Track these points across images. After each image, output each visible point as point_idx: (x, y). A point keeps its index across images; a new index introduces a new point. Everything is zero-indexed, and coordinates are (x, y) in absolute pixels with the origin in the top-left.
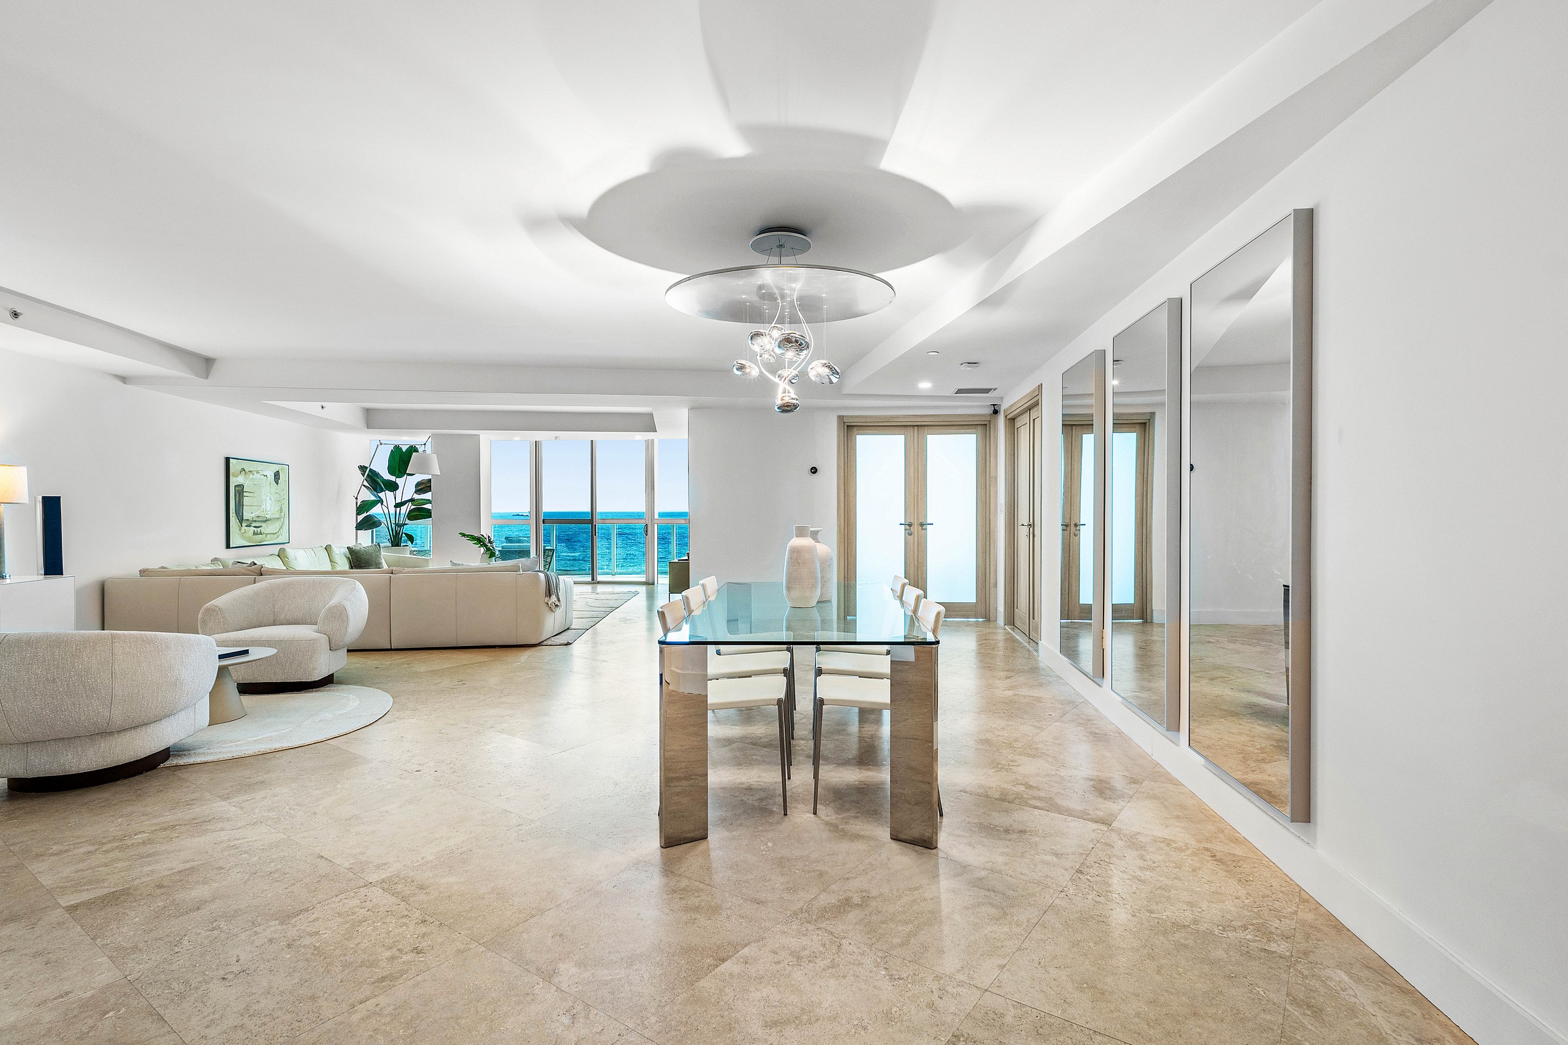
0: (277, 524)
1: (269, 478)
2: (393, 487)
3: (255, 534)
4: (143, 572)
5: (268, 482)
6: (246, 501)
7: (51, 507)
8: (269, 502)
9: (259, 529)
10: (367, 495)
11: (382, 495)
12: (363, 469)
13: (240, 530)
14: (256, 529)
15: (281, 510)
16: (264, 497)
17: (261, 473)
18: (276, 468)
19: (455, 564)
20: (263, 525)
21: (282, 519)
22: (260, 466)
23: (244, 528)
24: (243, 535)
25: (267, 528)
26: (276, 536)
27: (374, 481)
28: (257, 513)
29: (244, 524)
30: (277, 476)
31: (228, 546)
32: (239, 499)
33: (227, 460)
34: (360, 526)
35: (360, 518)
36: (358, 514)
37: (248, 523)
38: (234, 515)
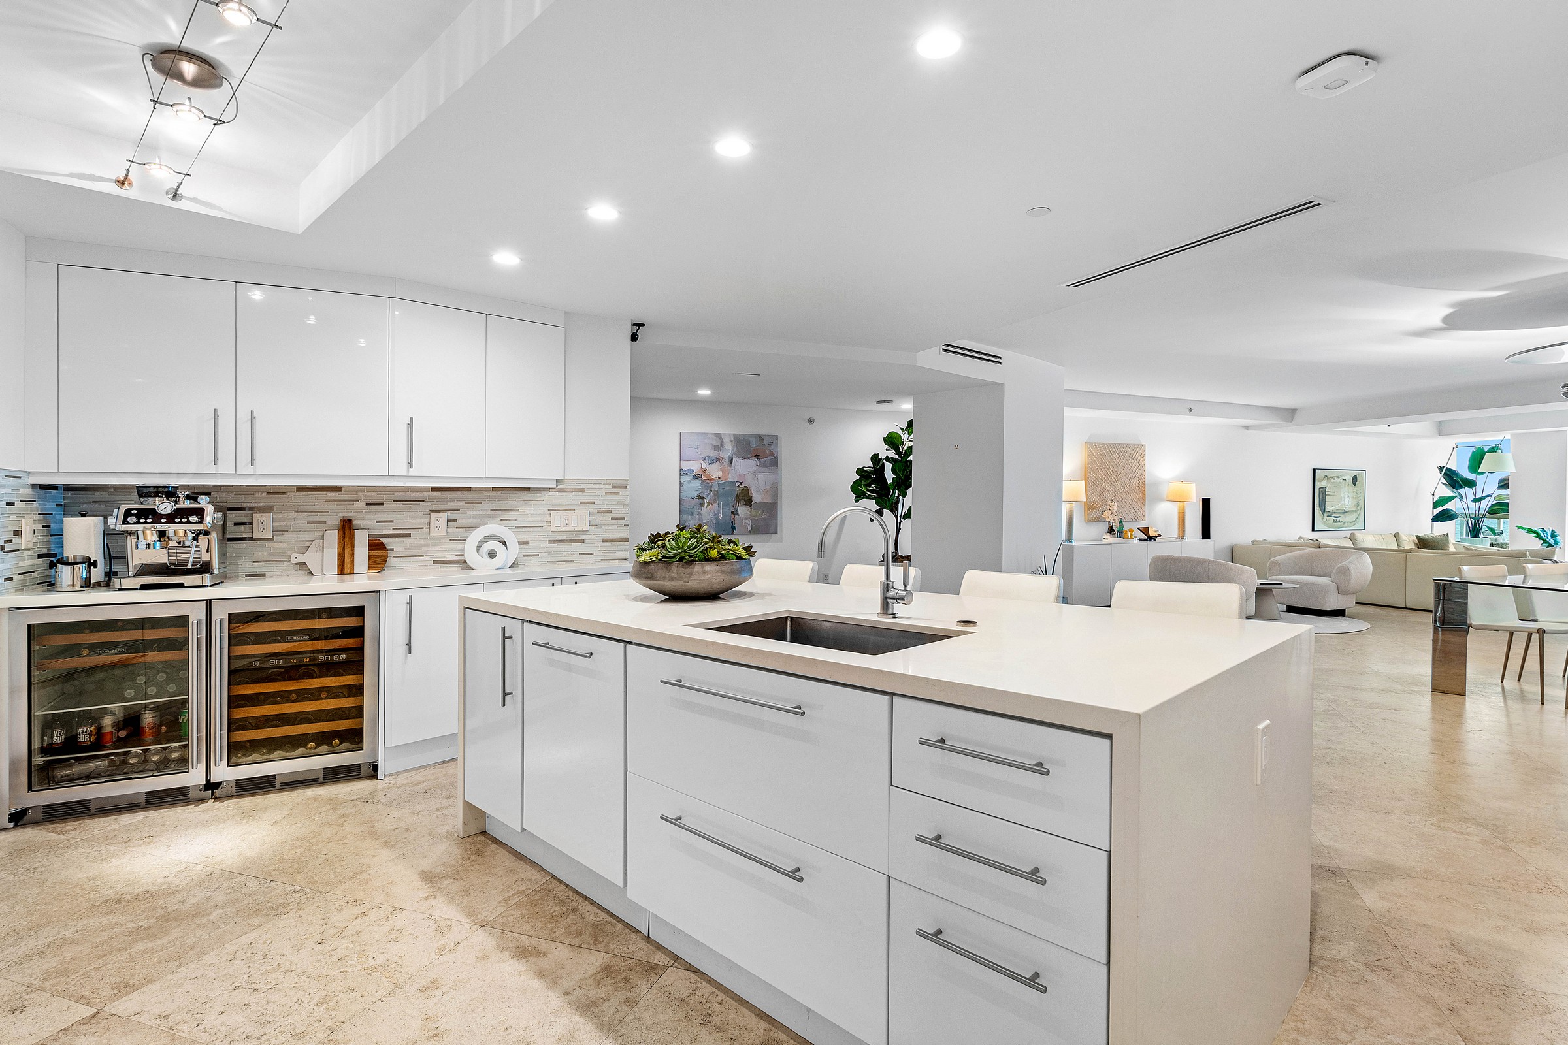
0: (1354, 516)
1: (1348, 481)
2: (1470, 484)
3: (1334, 521)
4: (1253, 542)
5: (1347, 484)
6: (1327, 498)
7: (1206, 503)
8: (1347, 499)
9: (1338, 519)
10: (1447, 492)
11: (1462, 491)
12: (1441, 468)
13: (1322, 519)
14: (1335, 519)
15: (1358, 505)
16: (1342, 495)
17: (1341, 478)
18: (1354, 473)
19: (1467, 549)
20: (1342, 515)
21: (1358, 512)
22: (1340, 473)
23: (1326, 517)
24: (1324, 523)
25: (1344, 518)
26: (1353, 524)
27: (1453, 479)
28: (1337, 507)
29: (1326, 515)
30: (1355, 479)
31: (1313, 530)
32: (1323, 498)
33: (1314, 470)
34: (1436, 519)
35: (1437, 511)
36: (1434, 508)
37: (1329, 514)
38: (1318, 508)
